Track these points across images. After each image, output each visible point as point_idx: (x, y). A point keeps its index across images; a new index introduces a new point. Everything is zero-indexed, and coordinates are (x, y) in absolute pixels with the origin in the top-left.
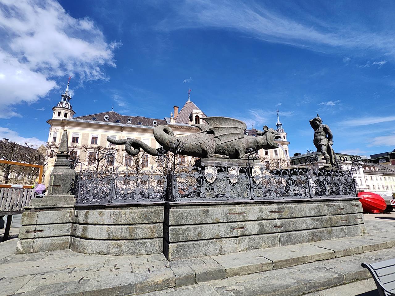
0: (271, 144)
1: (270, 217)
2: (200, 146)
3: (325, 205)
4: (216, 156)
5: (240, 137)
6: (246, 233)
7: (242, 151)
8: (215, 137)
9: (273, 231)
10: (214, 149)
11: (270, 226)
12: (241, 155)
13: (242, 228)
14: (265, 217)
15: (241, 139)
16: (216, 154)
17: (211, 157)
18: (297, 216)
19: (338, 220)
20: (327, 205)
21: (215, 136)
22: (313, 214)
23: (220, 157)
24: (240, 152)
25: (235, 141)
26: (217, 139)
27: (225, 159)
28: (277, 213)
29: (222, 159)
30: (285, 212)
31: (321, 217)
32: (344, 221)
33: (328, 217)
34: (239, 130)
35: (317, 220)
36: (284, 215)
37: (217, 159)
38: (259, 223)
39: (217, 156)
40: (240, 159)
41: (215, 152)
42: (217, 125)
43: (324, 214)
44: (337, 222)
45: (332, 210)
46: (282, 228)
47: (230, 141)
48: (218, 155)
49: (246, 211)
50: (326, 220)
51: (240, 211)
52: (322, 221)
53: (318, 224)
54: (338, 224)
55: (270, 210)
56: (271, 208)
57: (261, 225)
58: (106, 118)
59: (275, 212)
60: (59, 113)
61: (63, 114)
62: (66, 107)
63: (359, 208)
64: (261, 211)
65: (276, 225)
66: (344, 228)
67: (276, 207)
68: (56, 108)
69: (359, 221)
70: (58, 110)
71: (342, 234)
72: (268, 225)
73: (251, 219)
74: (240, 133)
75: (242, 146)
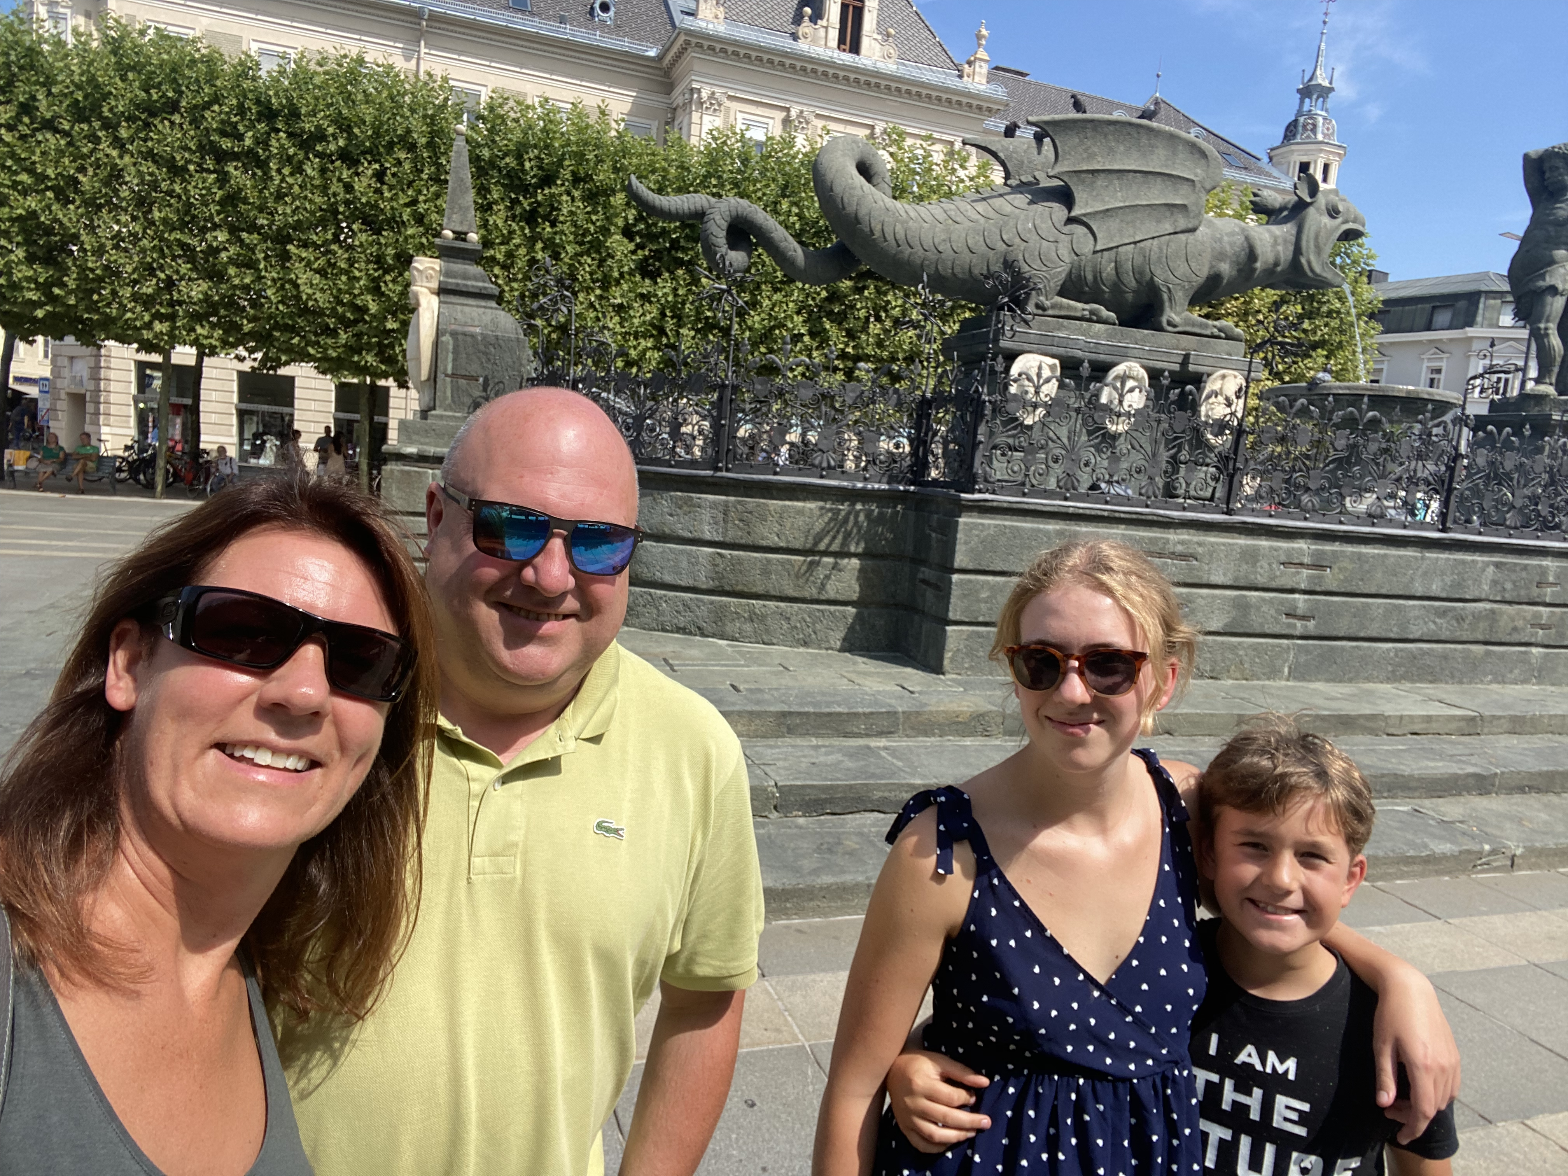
0: (1312, 270)
1: (1276, 583)
3: (1487, 564)
4: (1061, 307)
5: (1182, 223)
7: (1179, 295)
8: (1070, 220)
9: (1277, 630)
10: (1061, 271)
11: (1272, 612)
12: (1169, 314)
14: (1261, 580)
15: (1183, 237)
16: (1065, 301)
17: (1040, 312)
18: (1373, 590)
19: (1520, 623)
20: (1497, 565)
21: (1075, 212)
22: (1435, 589)
23: (1079, 314)
24: (1165, 297)
25: (1156, 241)
26: (1080, 230)
28: (1305, 572)
29: (1085, 324)
30: (1336, 570)
31: (1460, 604)
32: (1542, 627)
33: (1488, 606)
34: (1185, 189)
35: (1443, 613)
36: (1331, 579)
37: (1066, 322)
38: (1237, 597)
39: (1069, 307)
40: (1161, 329)
41: (1063, 292)
42: (1091, 157)
43: (1476, 594)
44: (1515, 629)
45: (1509, 586)
46: (1311, 624)
47: (1135, 243)
48: (1072, 303)
49: (1200, 550)
50: (1477, 617)
51: (1179, 548)
52: (1460, 619)
53: (1444, 627)
54: (1516, 638)
55: (1283, 558)
56: (1288, 552)
57: (1243, 607)
59: (1301, 565)
64: (1252, 558)
65: (1291, 614)
66: (1535, 652)
67: (1306, 549)
71: (1517, 672)
72: (1266, 608)
73: (1213, 578)
74: (1184, 206)
75: (1182, 269)
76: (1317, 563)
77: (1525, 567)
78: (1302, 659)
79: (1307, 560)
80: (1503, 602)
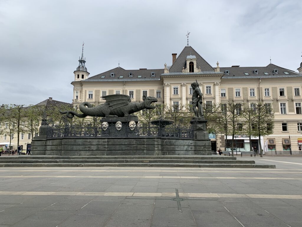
1: (102, 144)
2: (102, 111)
5: (125, 104)
6: (91, 149)
7: (126, 112)
8: (110, 106)
9: (103, 150)
10: (109, 112)
12: (126, 115)
13: (89, 147)
14: (100, 144)
16: (110, 115)
17: (107, 117)
18: (116, 144)
19: (141, 147)
20: (136, 140)
21: (110, 105)
22: (126, 144)
23: (112, 117)
24: (124, 113)
25: (122, 107)
26: (111, 107)
31: (131, 145)
33: (135, 145)
34: (124, 101)
35: (128, 147)
36: (110, 143)
38: (97, 146)
40: (125, 117)
43: (133, 144)
44: (141, 148)
46: (108, 149)
47: (119, 108)
49: (92, 141)
50: (134, 147)
52: (131, 147)
53: (129, 148)
54: (141, 149)
56: (103, 141)
58: (112, 75)
59: (106, 142)
60: (78, 76)
61: (80, 76)
62: (82, 70)
63: (158, 142)
64: (99, 142)
65: (105, 148)
66: (145, 151)
67: (106, 140)
68: (75, 72)
69: (156, 149)
70: (77, 74)
71: (142, 154)
72: (101, 147)
73: (94, 144)
74: (125, 103)
75: (125, 109)
76: (108, 142)
77: (141, 140)
78: (107, 153)
79: (106, 141)
80: (138, 145)
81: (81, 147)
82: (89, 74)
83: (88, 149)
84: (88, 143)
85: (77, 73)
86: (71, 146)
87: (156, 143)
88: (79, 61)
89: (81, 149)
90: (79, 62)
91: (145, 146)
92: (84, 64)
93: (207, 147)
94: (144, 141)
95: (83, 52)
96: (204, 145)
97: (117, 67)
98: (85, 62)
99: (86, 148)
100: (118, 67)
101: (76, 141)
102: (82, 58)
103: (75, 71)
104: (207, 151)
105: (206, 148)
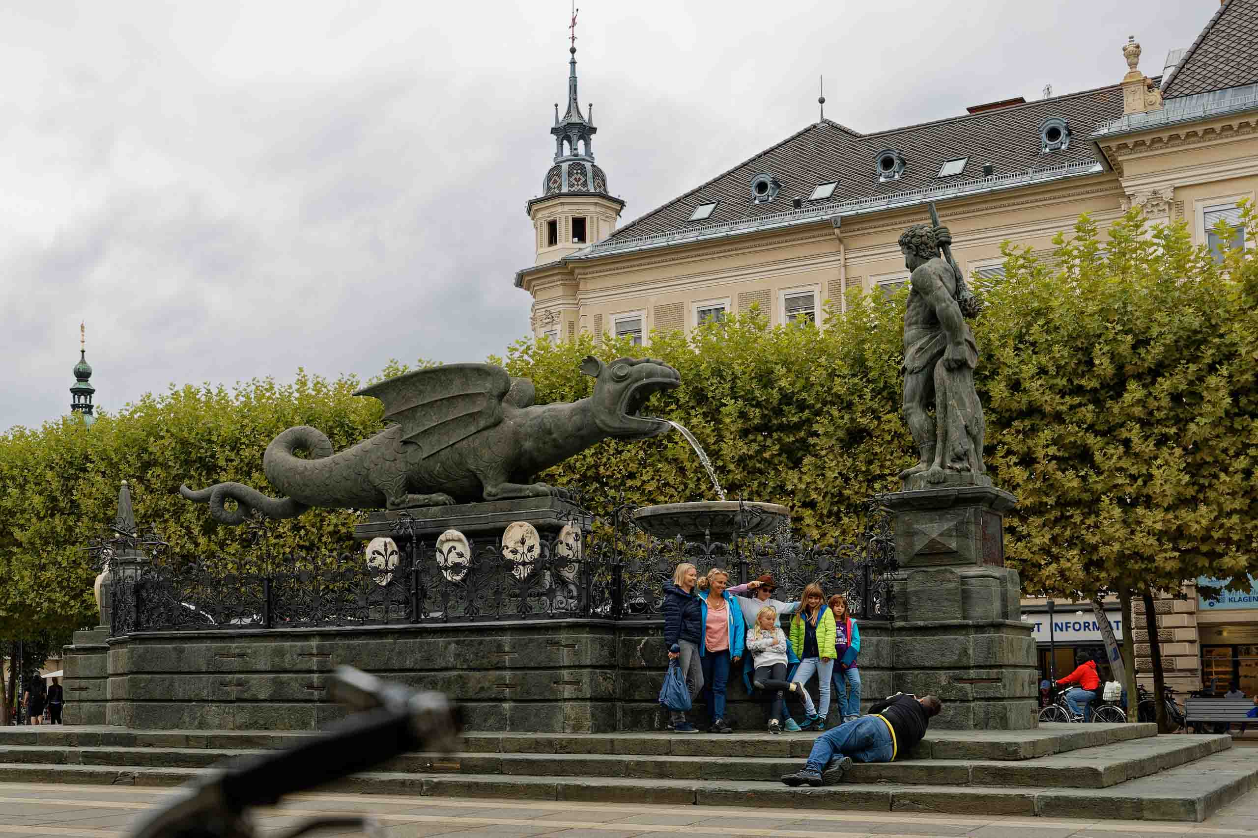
1: (299, 667)
3: (449, 642)
5: (482, 423)
6: (246, 696)
7: (491, 473)
8: (405, 443)
9: (301, 697)
10: (400, 478)
11: (296, 686)
13: (240, 684)
14: (287, 666)
15: (485, 432)
16: (410, 496)
17: (394, 507)
21: (406, 438)
24: (482, 477)
25: (465, 442)
27: (435, 508)
28: (315, 659)
30: (335, 656)
31: (435, 674)
32: (507, 687)
34: (479, 400)
35: (419, 680)
36: (332, 662)
38: (275, 678)
39: (414, 500)
40: (485, 500)
41: (407, 490)
43: (444, 665)
44: (483, 689)
46: (323, 693)
47: (451, 446)
48: (416, 496)
49: (249, 651)
50: (451, 682)
51: (237, 651)
54: (484, 695)
55: (299, 651)
56: (301, 648)
57: (279, 684)
58: (762, 187)
59: (312, 655)
60: (552, 226)
61: (565, 230)
62: (575, 189)
63: (576, 654)
64: (280, 653)
65: (310, 686)
66: (506, 705)
67: (314, 643)
68: (535, 208)
69: (567, 692)
70: (544, 216)
71: (491, 721)
72: (294, 684)
73: (258, 667)
74: (480, 413)
76: (322, 653)
77: (482, 643)
79: (315, 651)
80: (470, 669)
81: (204, 685)
82: (622, 204)
83: (234, 692)
84: (236, 664)
85: (546, 213)
86: (163, 680)
87: (565, 657)
88: (554, 131)
89: (204, 694)
90: (554, 137)
91: (508, 674)
92: (587, 145)
93: (972, 673)
94: (500, 647)
95: (573, 71)
96: (949, 659)
97: (807, 125)
98: (594, 130)
99: (228, 689)
100: (817, 120)
101: (182, 651)
102: (569, 112)
103: (531, 203)
104: (975, 699)
105: (971, 681)
